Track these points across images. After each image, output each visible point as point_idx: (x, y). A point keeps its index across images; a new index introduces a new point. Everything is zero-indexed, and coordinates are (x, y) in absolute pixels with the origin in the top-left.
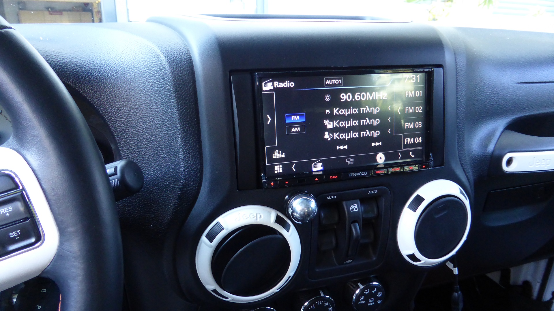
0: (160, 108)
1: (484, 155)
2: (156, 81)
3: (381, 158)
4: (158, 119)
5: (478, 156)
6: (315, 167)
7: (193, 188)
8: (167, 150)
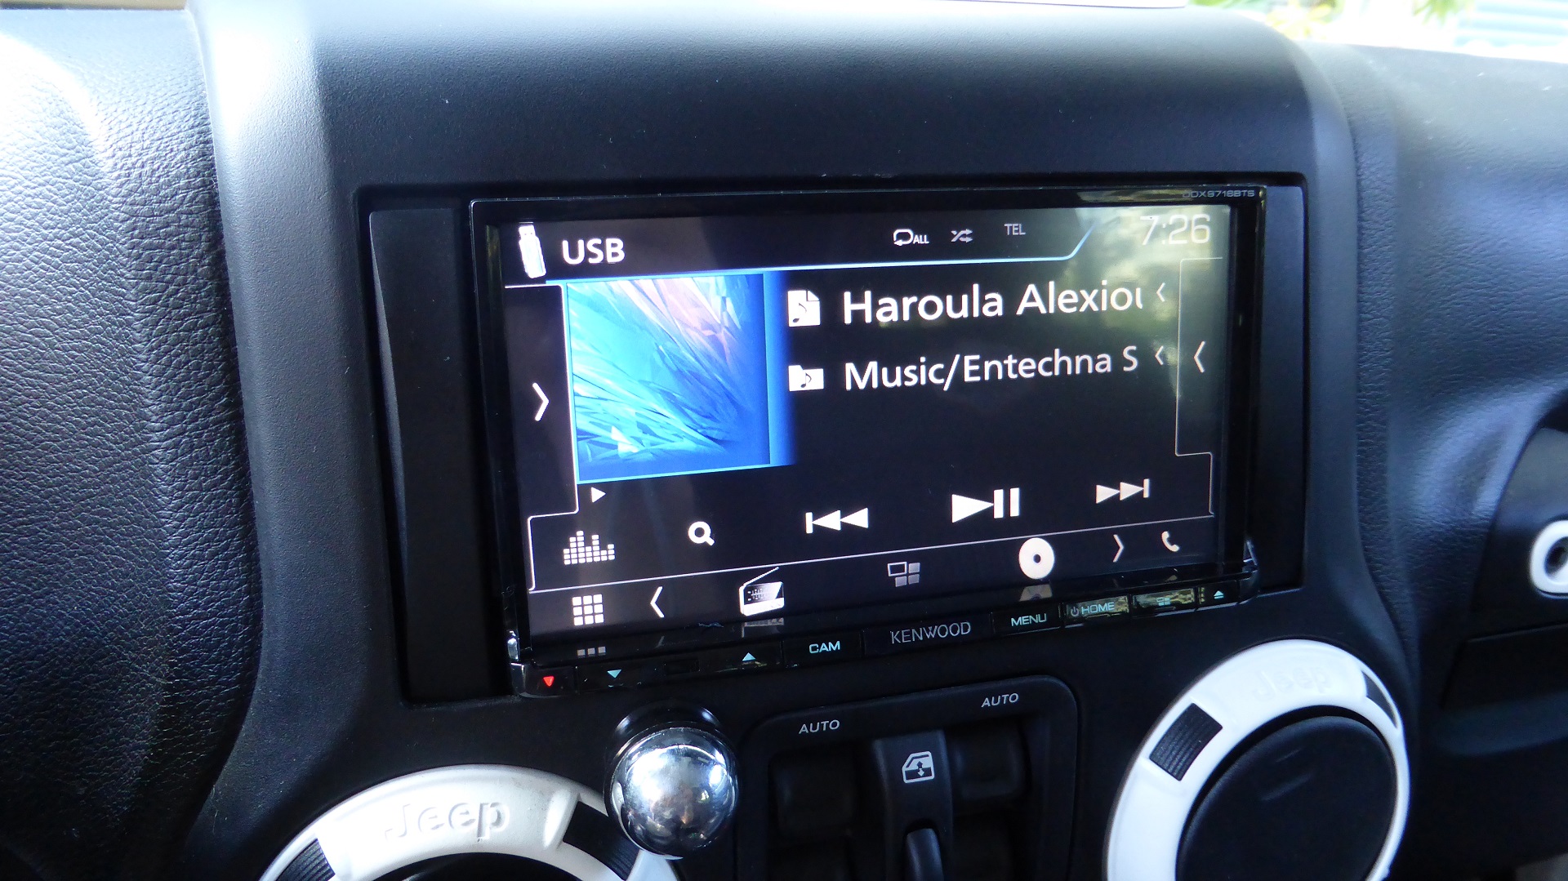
0: (89, 347)
1: (1462, 533)
2: (70, 232)
3: (1037, 559)
4: (85, 394)
5: (1440, 533)
6: (753, 601)
7: (219, 690)
8: (122, 523)
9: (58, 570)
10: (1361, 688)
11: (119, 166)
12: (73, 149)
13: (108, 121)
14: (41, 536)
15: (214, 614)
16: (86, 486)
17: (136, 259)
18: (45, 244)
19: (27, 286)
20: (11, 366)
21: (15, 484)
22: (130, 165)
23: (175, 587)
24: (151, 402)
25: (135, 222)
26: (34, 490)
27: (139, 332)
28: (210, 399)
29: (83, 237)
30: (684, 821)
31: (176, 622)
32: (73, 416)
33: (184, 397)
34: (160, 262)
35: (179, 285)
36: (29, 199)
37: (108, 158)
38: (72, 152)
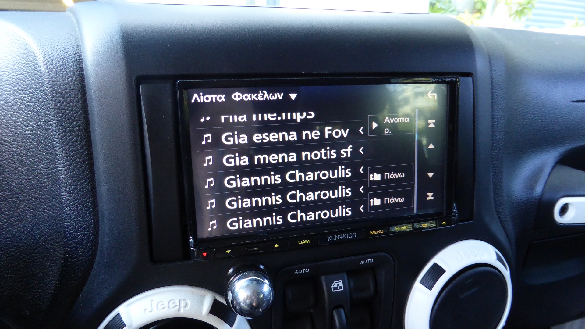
9: (22, 215)
10: (495, 257)
11: (48, 68)
12: (31, 62)
13: (44, 52)
14: (16, 203)
15: (81, 231)
16: (34, 185)
17: (54, 102)
18: (20, 96)
19: (13, 111)
20: (6, 140)
21: (6, 184)
22: (52, 68)
23: (67, 221)
24: (59, 153)
25: (54, 88)
26: (14, 186)
27: (55, 128)
28: (81, 152)
29: (34, 93)
30: (254, 304)
31: (67, 234)
32: (29, 159)
33: (72, 152)
34: (63, 102)
35: (70, 111)
36: (14, 80)
37: (44, 65)
38: (31, 63)
